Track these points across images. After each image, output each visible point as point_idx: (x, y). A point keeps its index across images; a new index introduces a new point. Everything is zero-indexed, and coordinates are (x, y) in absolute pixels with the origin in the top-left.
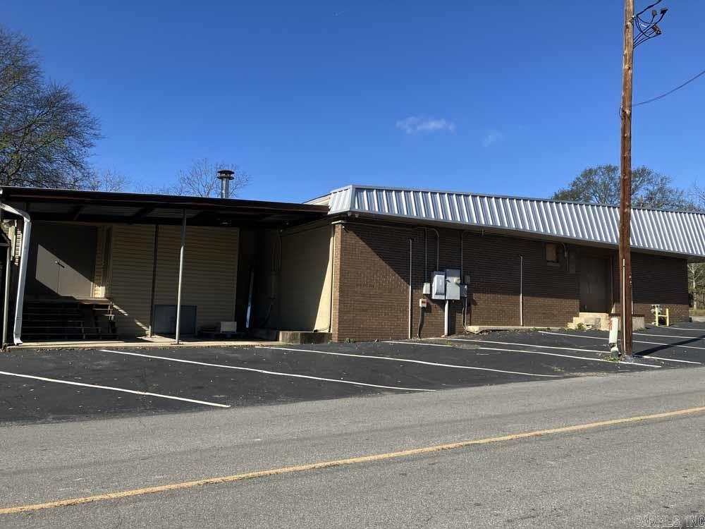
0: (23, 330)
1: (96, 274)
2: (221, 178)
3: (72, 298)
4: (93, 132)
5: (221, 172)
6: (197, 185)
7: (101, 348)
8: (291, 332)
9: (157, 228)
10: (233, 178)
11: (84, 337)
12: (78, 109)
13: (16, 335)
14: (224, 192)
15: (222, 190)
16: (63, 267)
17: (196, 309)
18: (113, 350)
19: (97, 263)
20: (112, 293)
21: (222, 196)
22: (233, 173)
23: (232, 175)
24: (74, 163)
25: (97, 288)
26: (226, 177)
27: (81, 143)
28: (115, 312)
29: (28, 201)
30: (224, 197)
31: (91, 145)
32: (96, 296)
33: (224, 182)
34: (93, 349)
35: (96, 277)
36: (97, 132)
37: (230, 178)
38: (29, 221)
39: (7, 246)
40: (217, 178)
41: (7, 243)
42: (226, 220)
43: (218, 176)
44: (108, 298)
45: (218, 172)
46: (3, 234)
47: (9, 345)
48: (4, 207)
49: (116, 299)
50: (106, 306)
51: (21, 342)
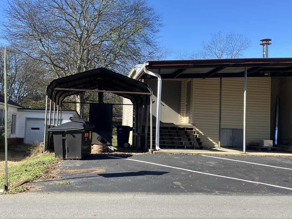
0: (160, 143)
1: (181, 109)
2: (263, 44)
3: (173, 124)
4: (159, 22)
5: (262, 41)
6: (214, 50)
7: (202, 154)
9: (221, 79)
10: (271, 44)
11: (185, 147)
12: (149, 10)
13: (157, 145)
14: (265, 53)
15: (264, 52)
16: (164, 106)
18: (209, 155)
19: (182, 103)
20: (194, 121)
21: (264, 56)
22: (271, 40)
23: (270, 42)
24: (148, 43)
25: (182, 118)
26: (266, 44)
27: (152, 30)
28: (198, 133)
29: (159, 68)
30: (265, 57)
31: (158, 31)
32: (182, 123)
33: (265, 47)
34: (198, 155)
35: (182, 112)
36: (161, 23)
37: (269, 44)
38: (161, 79)
39: (150, 94)
40: (260, 44)
41: (150, 93)
42: (267, 72)
43: (260, 43)
44: (192, 124)
45: (260, 41)
46: (148, 88)
47: (154, 151)
48: (148, 72)
49: (196, 125)
50: (192, 129)
51: (160, 149)
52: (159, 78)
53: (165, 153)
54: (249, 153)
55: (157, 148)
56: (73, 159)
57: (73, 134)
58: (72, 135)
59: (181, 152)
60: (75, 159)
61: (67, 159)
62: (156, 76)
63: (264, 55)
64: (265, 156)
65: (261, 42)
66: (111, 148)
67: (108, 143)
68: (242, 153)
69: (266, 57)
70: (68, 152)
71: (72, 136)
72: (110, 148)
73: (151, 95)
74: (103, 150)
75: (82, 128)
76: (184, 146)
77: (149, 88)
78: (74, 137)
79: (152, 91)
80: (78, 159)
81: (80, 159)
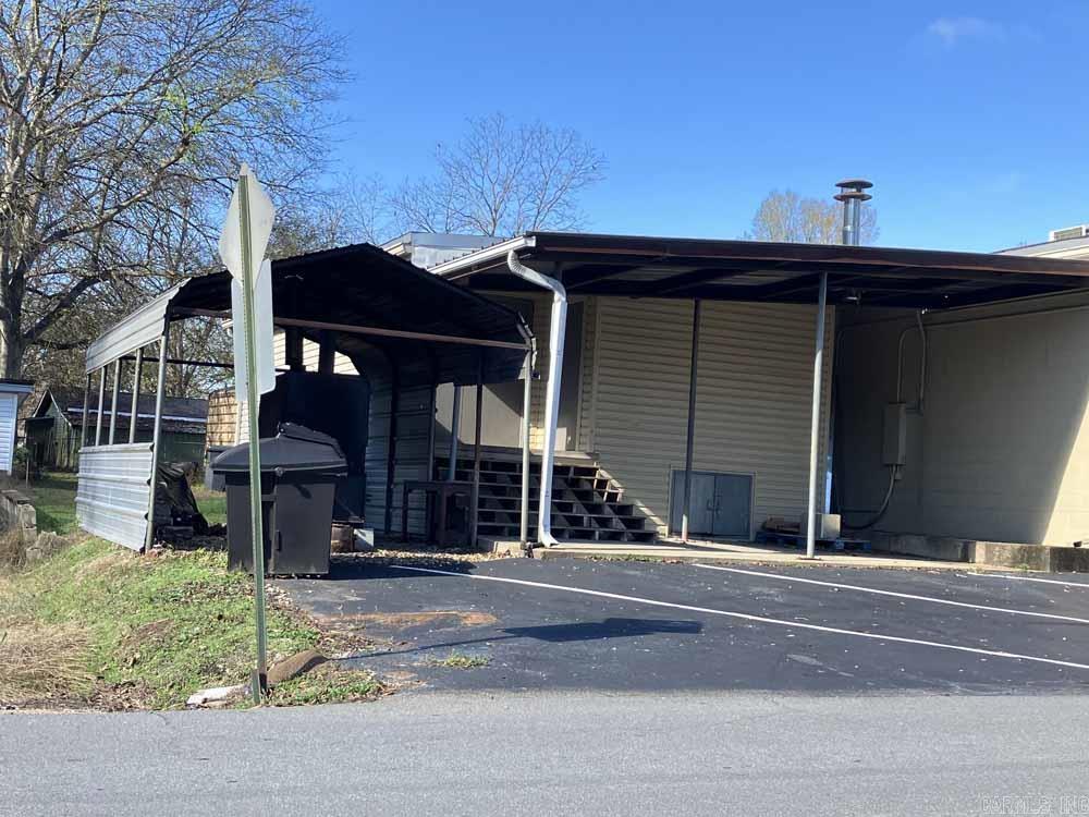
2: (845, 198)
5: (845, 186)
7: (690, 559)
8: (1018, 546)
9: (696, 308)
10: (870, 197)
14: (849, 228)
15: (845, 225)
17: (750, 484)
20: (596, 443)
21: (845, 239)
22: (869, 185)
23: (866, 191)
25: (532, 430)
26: (853, 197)
30: (850, 244)
33: (851, 207)
34: (680, 561)
35: (532, 408)
37: (863, 198)
38: (564, 299)
39: (526, 349)
40: (836, 198)
41: (525, 343)
42: (854, 290)
43: (835, 194)
44: (588, 454)
45: (838, 185)
46: (519, 327)
47: (535, 547)
48: (525, 271)
49: (602, 457)
50: (592, 472)
51: (555, 541)
52: (557, 296)
53: (575, 557)
54: (823, 557)
55: (545, 537)
56: (296, 575)
57: (304, 486)
58: (300, 489)
59: (628, 552)
60: (304, 577)
61: (274, 576)
62: (551, 286)
63: (845, 234)
64: (880, 568)
65: (839, 191)
66: (364, 535)
67: (354, 519)
68: (803, 557)
69: (854, 242)
70: (280, 550)
71: (298, 493)
72: (360, 535)
73: (529, 354)
74: (341, 545)
75: (338, 463)
76: (593, 532)
77: (523, 325)
78: (306, 494)
79: (531, 338)
80: (313, 577)
81: (324, 577)
